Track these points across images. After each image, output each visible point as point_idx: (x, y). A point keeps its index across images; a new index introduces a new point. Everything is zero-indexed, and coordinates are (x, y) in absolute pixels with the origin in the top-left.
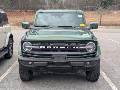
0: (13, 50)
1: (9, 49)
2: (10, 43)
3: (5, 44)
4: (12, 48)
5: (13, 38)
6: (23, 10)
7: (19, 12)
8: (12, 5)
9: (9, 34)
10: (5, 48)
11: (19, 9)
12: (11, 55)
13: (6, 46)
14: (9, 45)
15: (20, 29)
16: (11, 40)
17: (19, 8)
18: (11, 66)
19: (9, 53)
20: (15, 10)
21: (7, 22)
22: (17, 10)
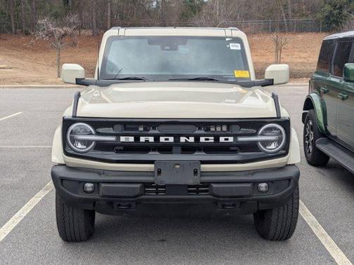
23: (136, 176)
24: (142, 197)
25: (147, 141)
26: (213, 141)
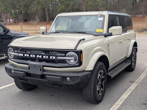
0: (136, 62)
1: (131, 60)
2: (134, 53)
3: (127, 53)
4: (135, 59)
5: (137, 47)
6: (145, 15)
7: (141, 17)
8: (133, 10)
9: (133, 42)
10: (128, 58)
11: (141, 14)
12: (133, 67)
13: (128, 56)
14: (132, 55)
15: (142, 36)
16: (135, 49)
17: (141, 12)
18: (133, 82)
19: (131, 65)
20: (136, 16)
21: (132, 26)
22: (139, 16)
23: (24, 69)
24: (25, 77)
25: (27, 56)
26: (48, 58)
